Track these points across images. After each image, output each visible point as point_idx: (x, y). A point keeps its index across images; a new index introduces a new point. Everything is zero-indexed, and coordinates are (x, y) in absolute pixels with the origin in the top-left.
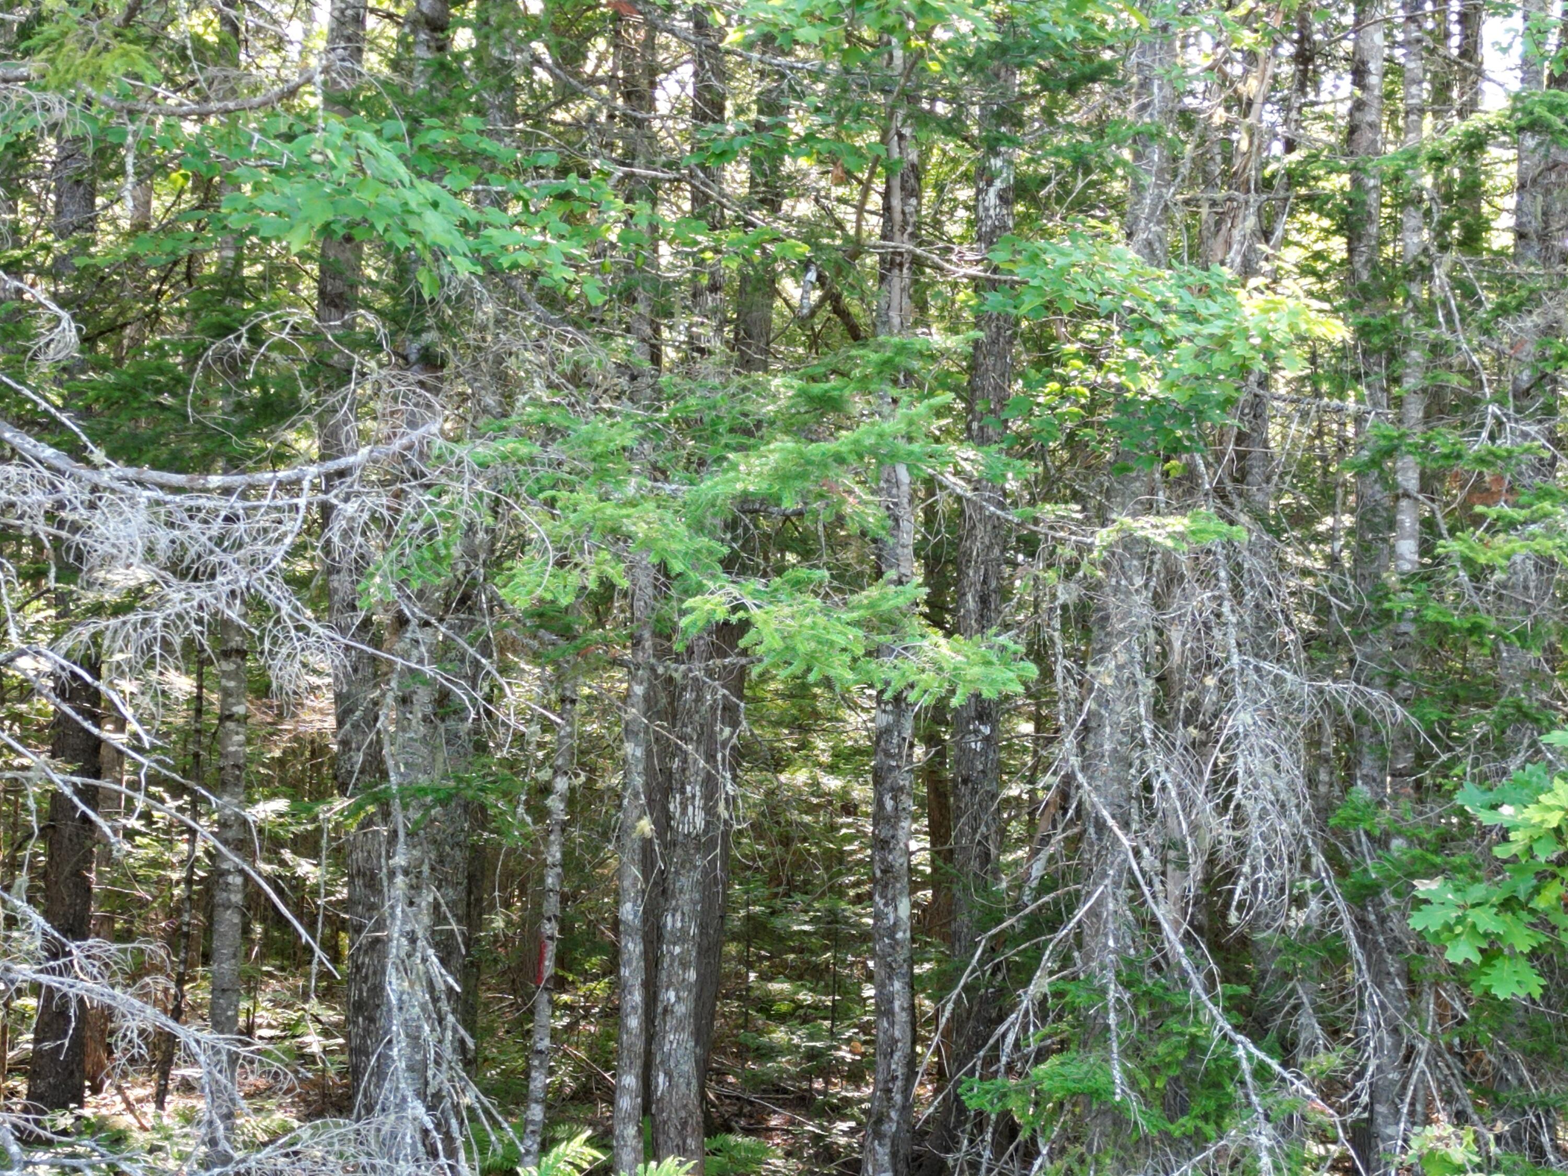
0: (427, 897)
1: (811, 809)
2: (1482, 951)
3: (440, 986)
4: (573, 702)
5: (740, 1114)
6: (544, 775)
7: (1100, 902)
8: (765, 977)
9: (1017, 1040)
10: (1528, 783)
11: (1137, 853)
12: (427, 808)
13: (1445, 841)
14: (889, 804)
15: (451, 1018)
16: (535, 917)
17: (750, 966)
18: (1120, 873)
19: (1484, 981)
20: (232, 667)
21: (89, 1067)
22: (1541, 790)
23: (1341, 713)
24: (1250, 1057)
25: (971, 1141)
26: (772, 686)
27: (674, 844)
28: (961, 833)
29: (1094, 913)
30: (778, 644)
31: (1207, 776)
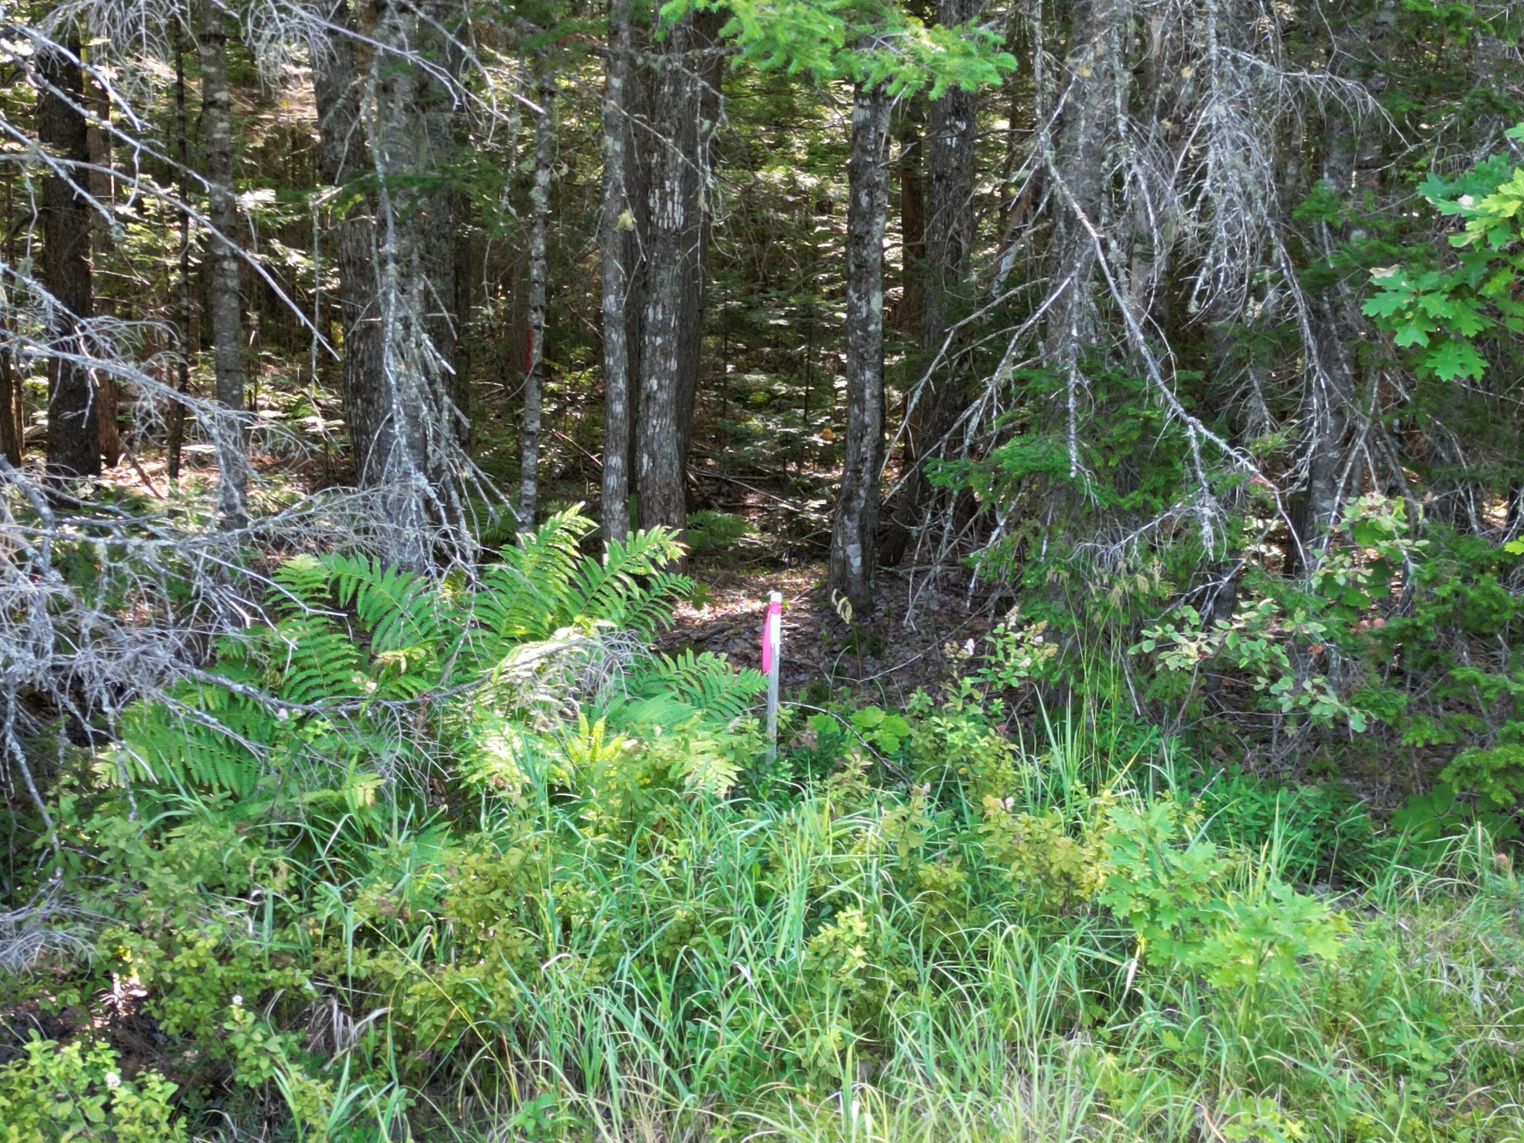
0: (418, 285)
1: (788, 208)
2: (1430, 335)
3: (434, 368)
4: (552, 94)
5: (719, 494)
6: (528, 166)
7: (1066, 294)
8: (742, 369)
9: (980, 424)
10: (1490, 174)
11: (1105, 246)
12: (413, 199)
13: (1403, 232)
14: (864, 200)
15: (447, 400)
16: (521, 307)
17: (727, 359)
18: (1087, 265)
19: (1429, 364)
20: (212, 52)
21: (102, 442)
22: (1502, 180)
23: (1314, 106)
24: (1199, 436)
25: (934, 515)
26: (750, 81)
27: (654, 238)
28: (934, 230)
29: (1059, 304)
30: (759, 34)
31: (1177, 169)
